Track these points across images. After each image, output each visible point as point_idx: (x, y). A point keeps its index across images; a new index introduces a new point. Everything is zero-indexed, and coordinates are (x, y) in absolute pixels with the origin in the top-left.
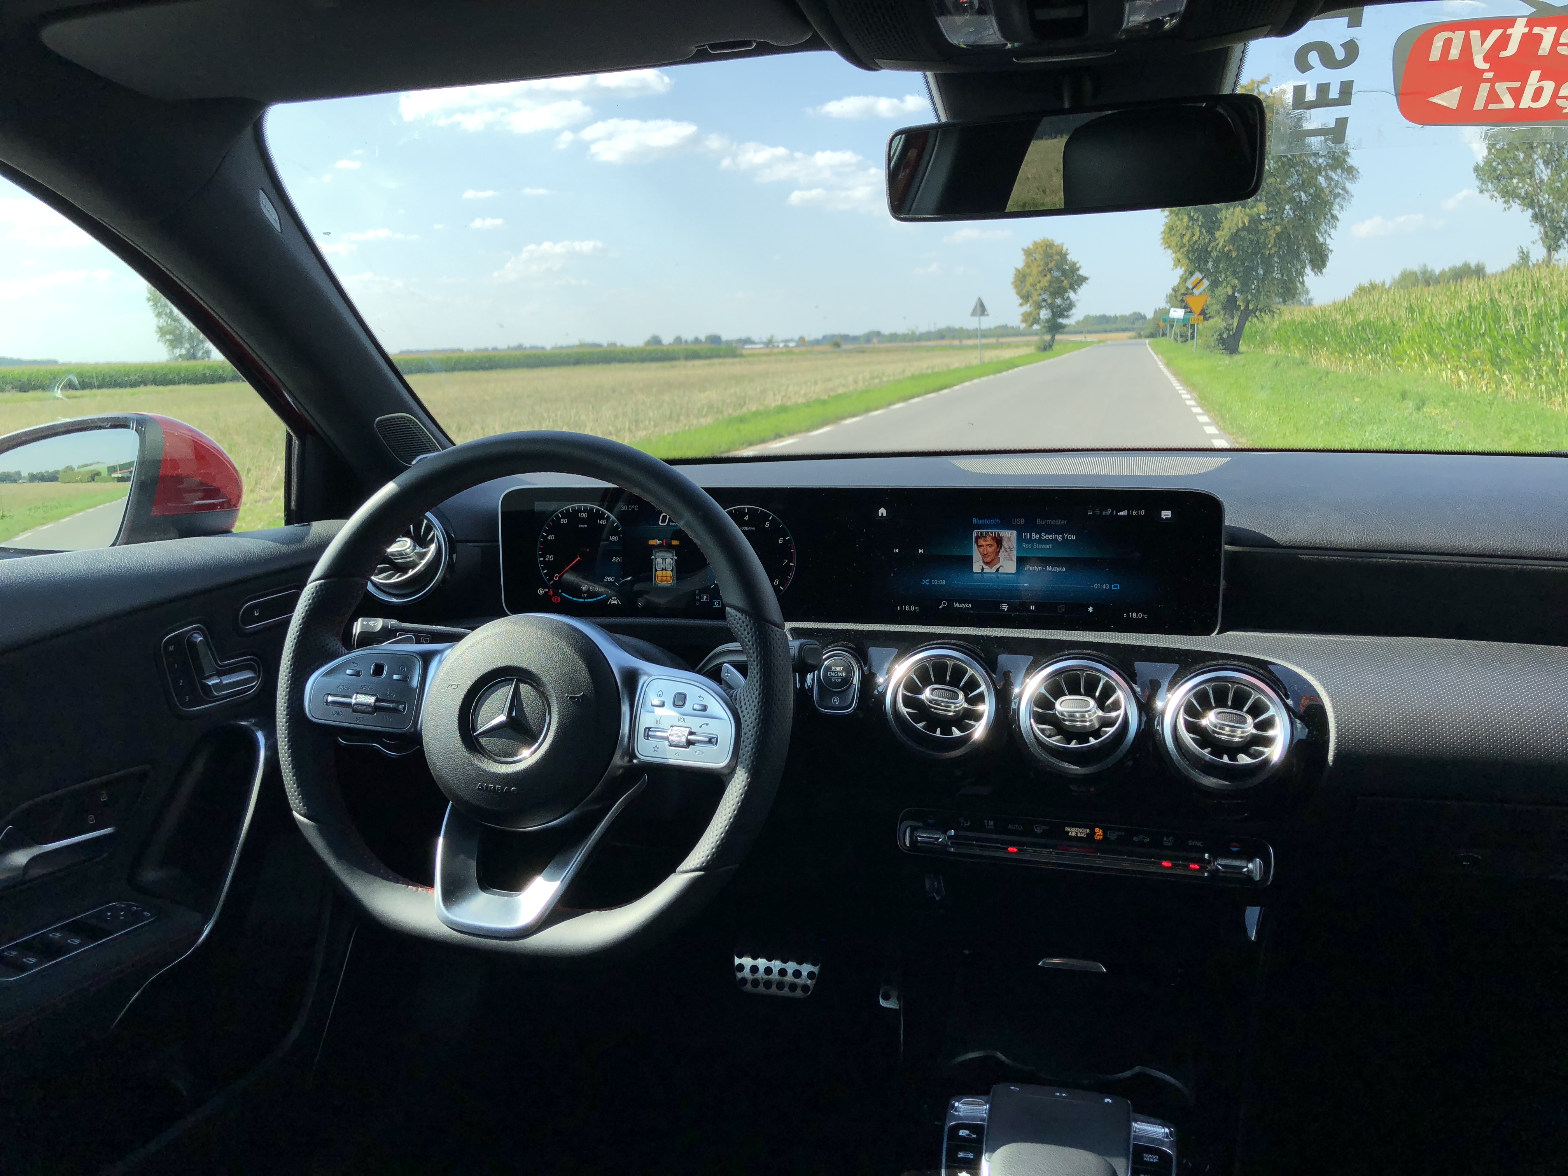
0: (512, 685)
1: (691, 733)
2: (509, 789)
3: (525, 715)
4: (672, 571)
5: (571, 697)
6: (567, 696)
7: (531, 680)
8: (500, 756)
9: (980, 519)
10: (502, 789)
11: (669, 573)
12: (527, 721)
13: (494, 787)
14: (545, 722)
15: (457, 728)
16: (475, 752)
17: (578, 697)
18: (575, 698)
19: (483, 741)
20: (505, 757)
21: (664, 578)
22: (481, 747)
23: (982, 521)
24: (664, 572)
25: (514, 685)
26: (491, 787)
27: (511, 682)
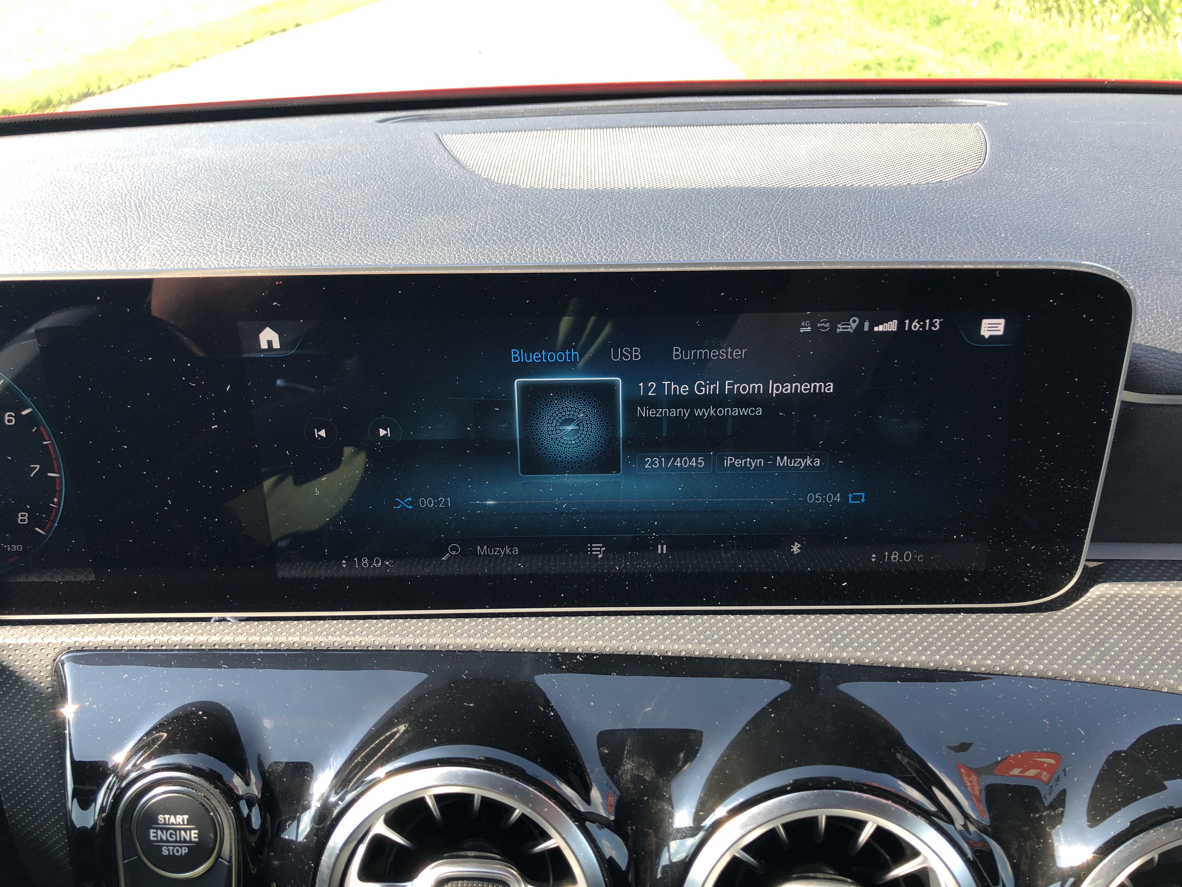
9: (529, 350)
23: (534, 357)
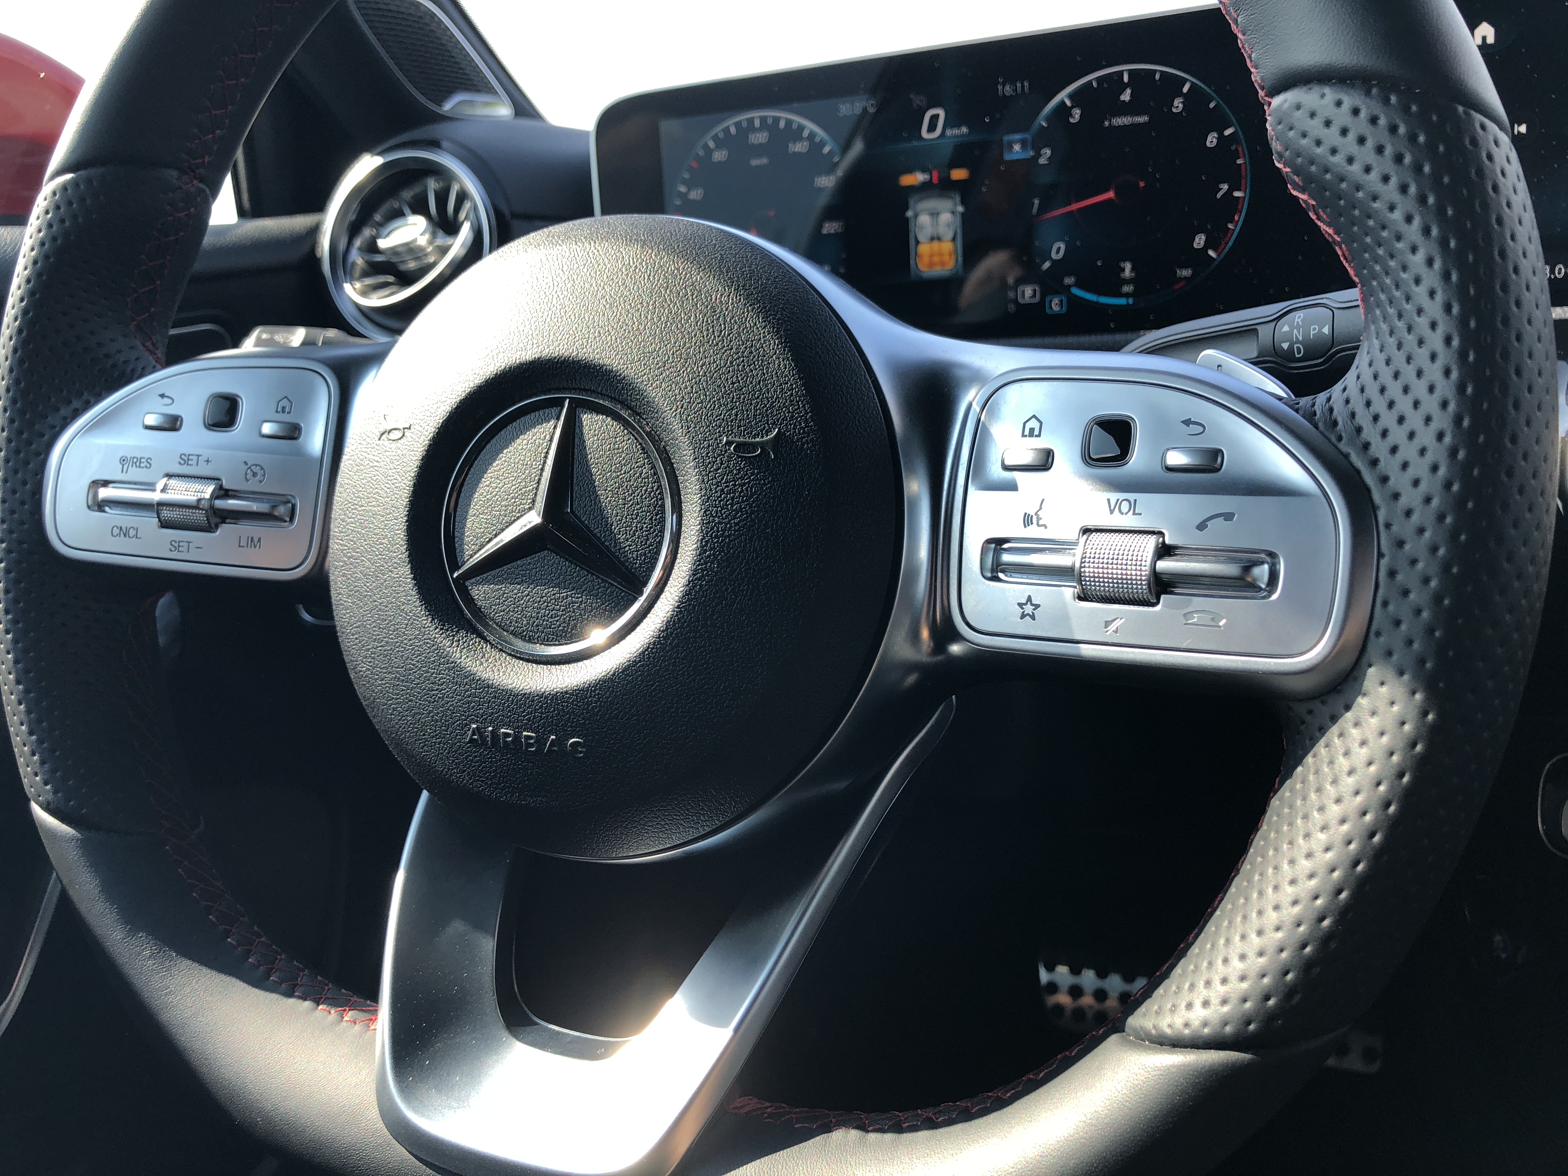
0: (558, 419)
1: (1165, 551)
2: (560, 742)
3: (601, 511)
4: (954, 239)
5: (740, 447)
6: (729, 443)
7: (612, 399)
8: (530, 640)
10: (540, 741)
11: (947, 246)
12: (608, 527)
13: (517, 738)
14: (662, 531)
15: (405, 556)
16: (461, 627)
17: (762, 445)
18: (753, 446)
19: (481, 592)
20: (547, 641)
21: (936, 259)
22: (477, 612)
24: (936, 244)
25: (562, 418)
26: (507, 735)
27: (554, 411)
